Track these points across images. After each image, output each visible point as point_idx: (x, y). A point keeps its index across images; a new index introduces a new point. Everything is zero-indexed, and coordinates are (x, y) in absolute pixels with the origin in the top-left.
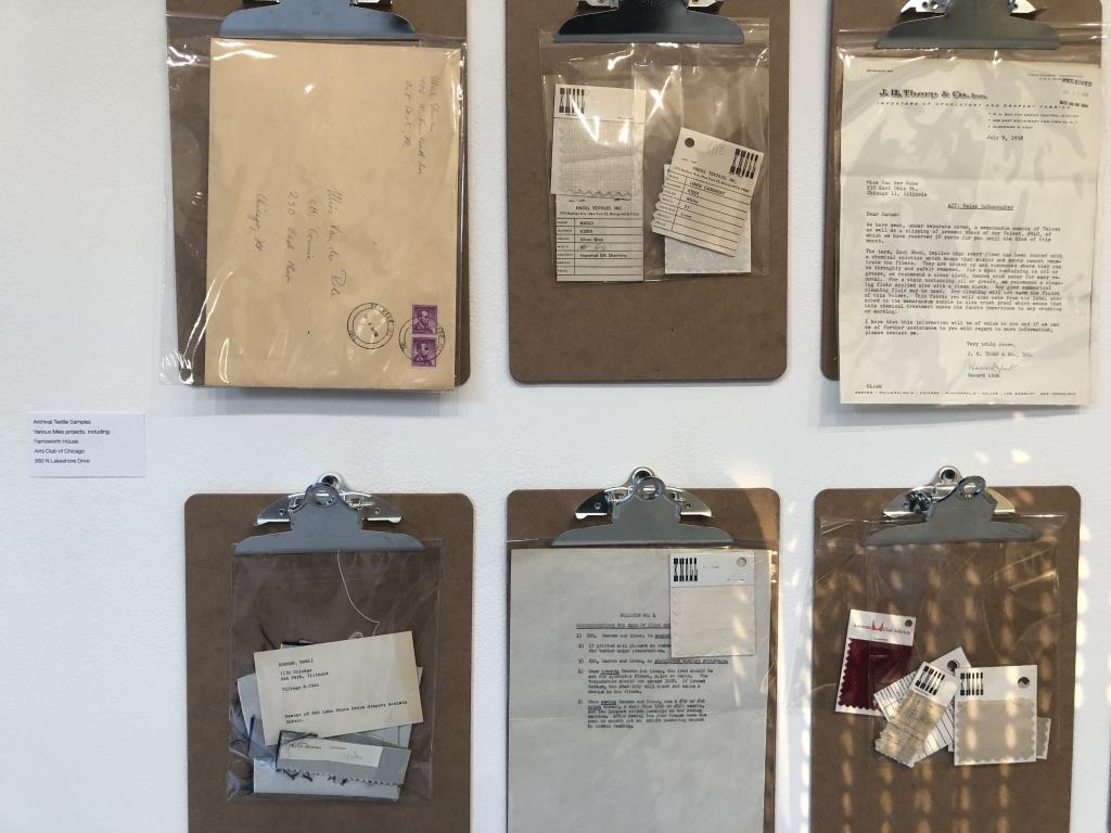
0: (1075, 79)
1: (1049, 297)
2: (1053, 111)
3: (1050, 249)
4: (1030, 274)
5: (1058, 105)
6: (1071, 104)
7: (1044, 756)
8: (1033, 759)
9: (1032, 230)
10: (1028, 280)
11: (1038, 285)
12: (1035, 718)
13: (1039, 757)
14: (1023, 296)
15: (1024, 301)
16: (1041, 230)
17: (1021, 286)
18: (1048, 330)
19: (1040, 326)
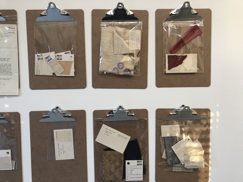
0: (11, 27)
1: (9, 73)
2: (7, 34)
3: (9, 63)
4: (4, 68)
5: (8, 33)
6: (11, 33)
7: (14, 169)
8: (11, 169)
9: (4, 59)
10: (4, 69)
11: (6, 70)
12: (11, 161)
13: (13, 169)
14: (3, 72)
15: (4, 73)
16: (6, 59)
17: (2, 70)
18: (9, 80)
19: (7, 79)
